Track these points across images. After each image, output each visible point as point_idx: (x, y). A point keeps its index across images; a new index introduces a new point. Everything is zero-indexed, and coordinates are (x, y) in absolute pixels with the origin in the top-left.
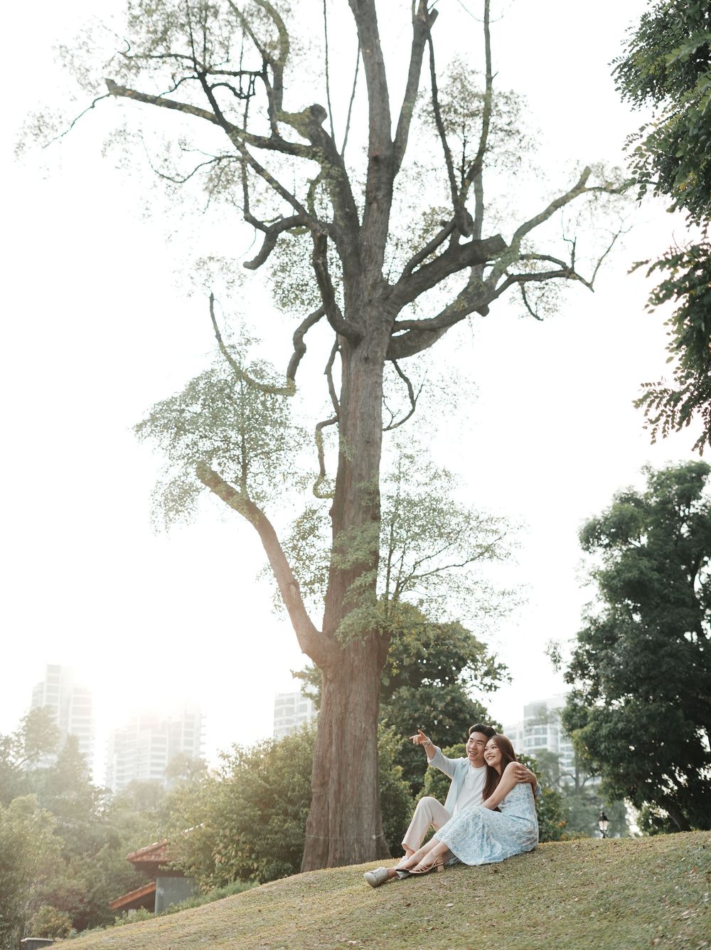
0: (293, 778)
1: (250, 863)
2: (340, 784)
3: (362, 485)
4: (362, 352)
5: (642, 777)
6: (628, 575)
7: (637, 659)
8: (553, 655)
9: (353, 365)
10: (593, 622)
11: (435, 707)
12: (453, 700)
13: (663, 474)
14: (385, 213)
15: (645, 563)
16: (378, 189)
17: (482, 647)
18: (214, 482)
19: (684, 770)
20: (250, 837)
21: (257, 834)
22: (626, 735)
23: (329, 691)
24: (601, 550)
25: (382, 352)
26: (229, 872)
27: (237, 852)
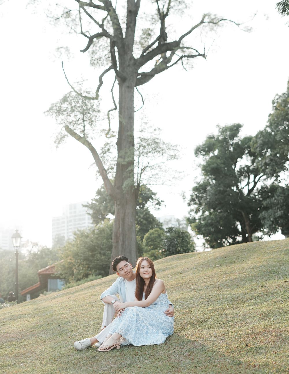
0: (103, 241)
1: (88, 271)
2: (123, 242)
3: (129, 133)
4: (127, 84)
5: (216, 241)
6: (213, 166)
7: (216, 197)
8: (183, 196)
9: (123, 89)
10: (198, 184)
11: (139, 217)
12: (146, 214)
13: (223, 128)
14: (133, 31)
15: (219, 161)
16: (131, 23)
17: (155, 194)
18: (73, 133)
19: (231, 238)
20: (88, 262)
21: (91, 261)
22: (211, 225)
23: (118, 209)
24: (202, 156)
25: (134, 84)
26: (80, 275)
27: (83, 268)
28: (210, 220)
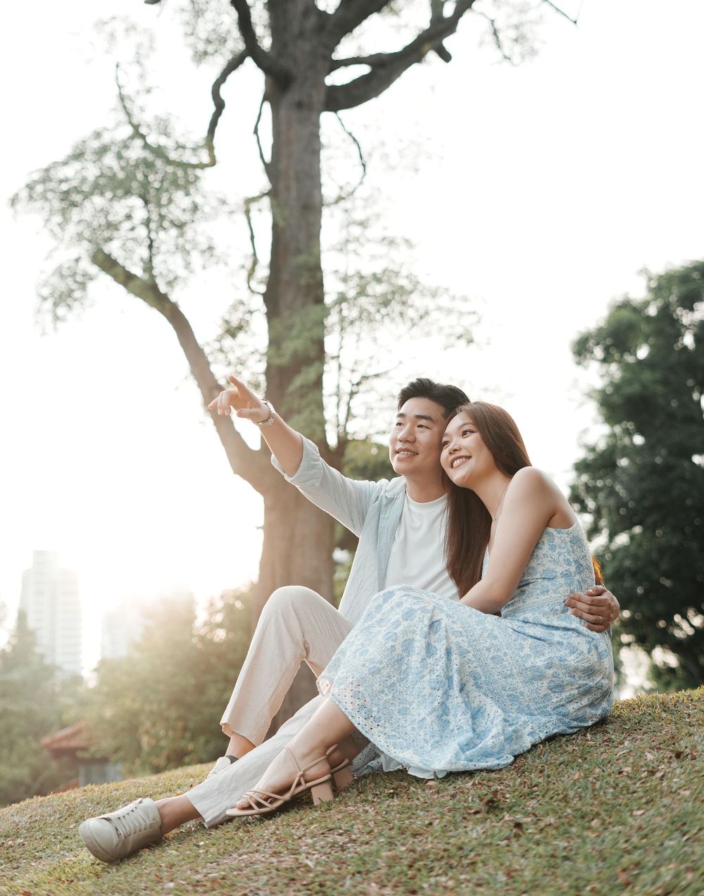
1: (184, 743)
3: (301, 259)
4: (293, 95)
5: (652, 621)
6: (629, 390)
9: (283, 113)
10: (593, 449)
15: (647, 376)
18: (108, 264)
19: (699, 612)
20: (182, 712)
22: (633, 573)
24: (595, 365)
26: (158, 756)
27: (167, 731)
28: (627, 557)
